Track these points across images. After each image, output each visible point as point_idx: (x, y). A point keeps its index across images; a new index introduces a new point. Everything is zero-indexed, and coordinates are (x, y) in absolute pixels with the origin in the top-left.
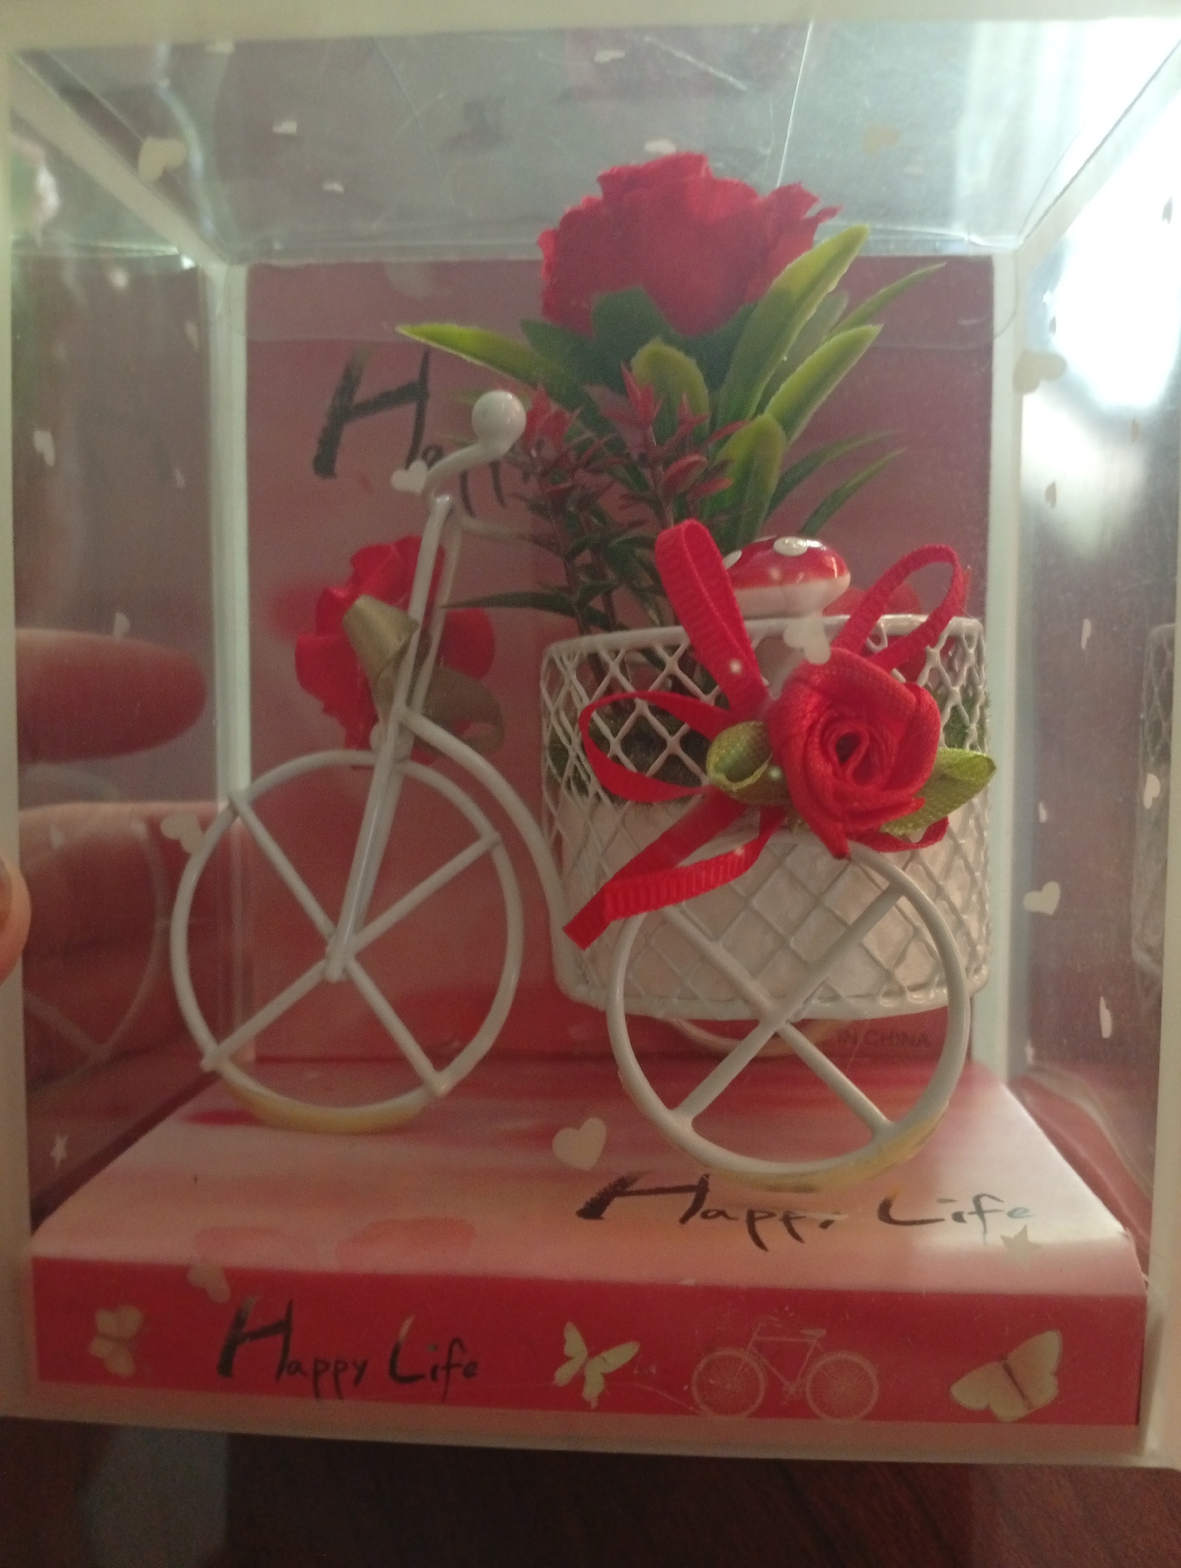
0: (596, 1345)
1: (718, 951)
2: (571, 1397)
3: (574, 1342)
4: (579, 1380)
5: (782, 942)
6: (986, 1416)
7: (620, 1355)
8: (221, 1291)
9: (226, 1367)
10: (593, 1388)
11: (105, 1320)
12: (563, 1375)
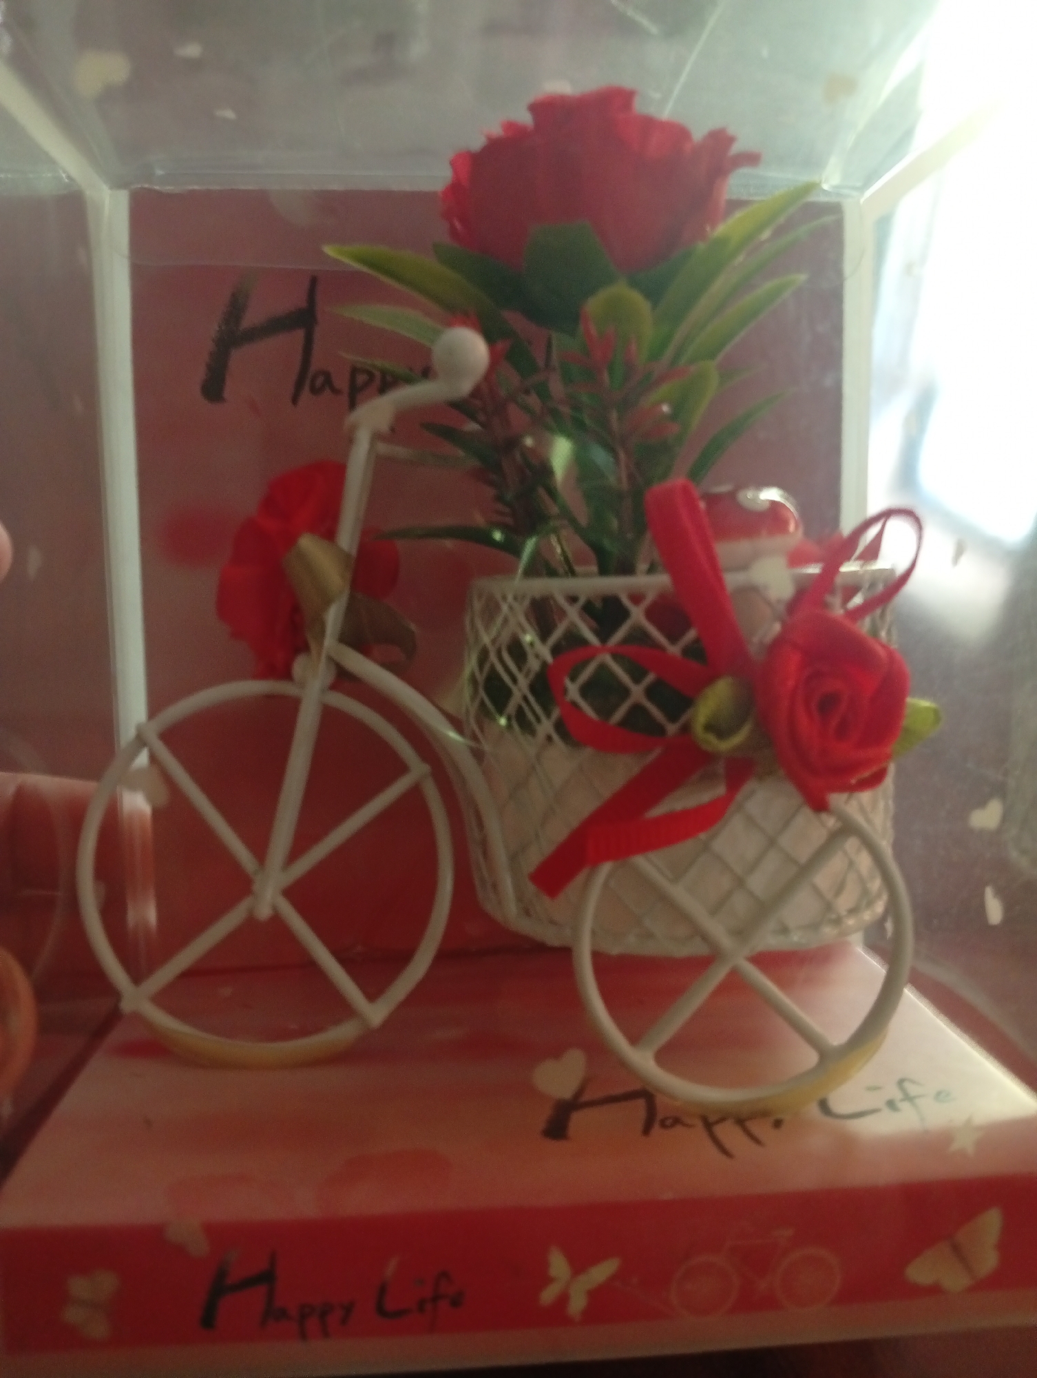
0: (579, 1265)
1: (679, 893)
2: (557, 1314)
3: (558, 1265)
4: (563, 1299)
5: (740, 883)
6: (934, 1290)
7: (602, 1272)
8: (199, 1247)
9: (208, 1320)
10: (578, 1304)
11: (79, 1286)
12: (548, 1295)
